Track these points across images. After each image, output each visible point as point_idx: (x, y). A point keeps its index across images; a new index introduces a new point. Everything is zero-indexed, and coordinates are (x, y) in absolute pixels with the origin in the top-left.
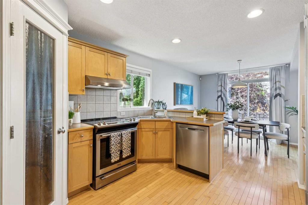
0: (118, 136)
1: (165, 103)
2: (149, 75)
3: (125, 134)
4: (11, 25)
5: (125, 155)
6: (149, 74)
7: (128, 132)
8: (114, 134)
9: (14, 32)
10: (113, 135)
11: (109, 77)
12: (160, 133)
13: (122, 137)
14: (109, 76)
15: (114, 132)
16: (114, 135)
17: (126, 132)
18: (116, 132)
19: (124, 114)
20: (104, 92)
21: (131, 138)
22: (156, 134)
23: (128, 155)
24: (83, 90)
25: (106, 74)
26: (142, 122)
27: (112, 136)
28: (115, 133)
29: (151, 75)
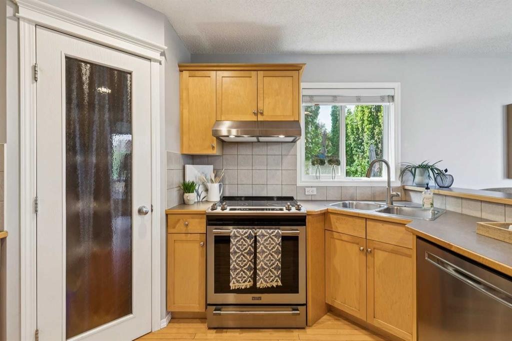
0: (248, 237)
1: (446, 171)
2: (393, 97)
3: (264, 236)
4: (35, 69)
5: (261, 283)
6: (393, 94)
7: (273, 233)
8: (238, 232)
9: (38, 76)
10: (236, 233)
11: (260, 118)
12: (380, 256)
13: (256, 241)
14: (259, 116)
15: (239, 228)
16: (238, 235)
17: (268, 233)
18: (244, 229)
19: (315, 193)
20: (269, 147)
21: (282, 248)
22: (369, 257)
23: (275, 284)
24: (213, 147)
25: (254, 113)
26: (335, 216)
27: (232, 234)
28: (241, 231)
29: (396, 98)
